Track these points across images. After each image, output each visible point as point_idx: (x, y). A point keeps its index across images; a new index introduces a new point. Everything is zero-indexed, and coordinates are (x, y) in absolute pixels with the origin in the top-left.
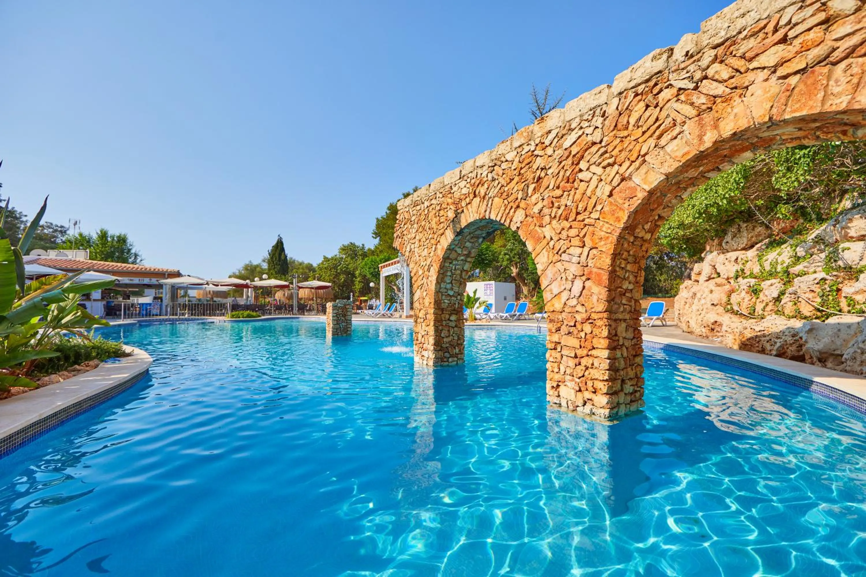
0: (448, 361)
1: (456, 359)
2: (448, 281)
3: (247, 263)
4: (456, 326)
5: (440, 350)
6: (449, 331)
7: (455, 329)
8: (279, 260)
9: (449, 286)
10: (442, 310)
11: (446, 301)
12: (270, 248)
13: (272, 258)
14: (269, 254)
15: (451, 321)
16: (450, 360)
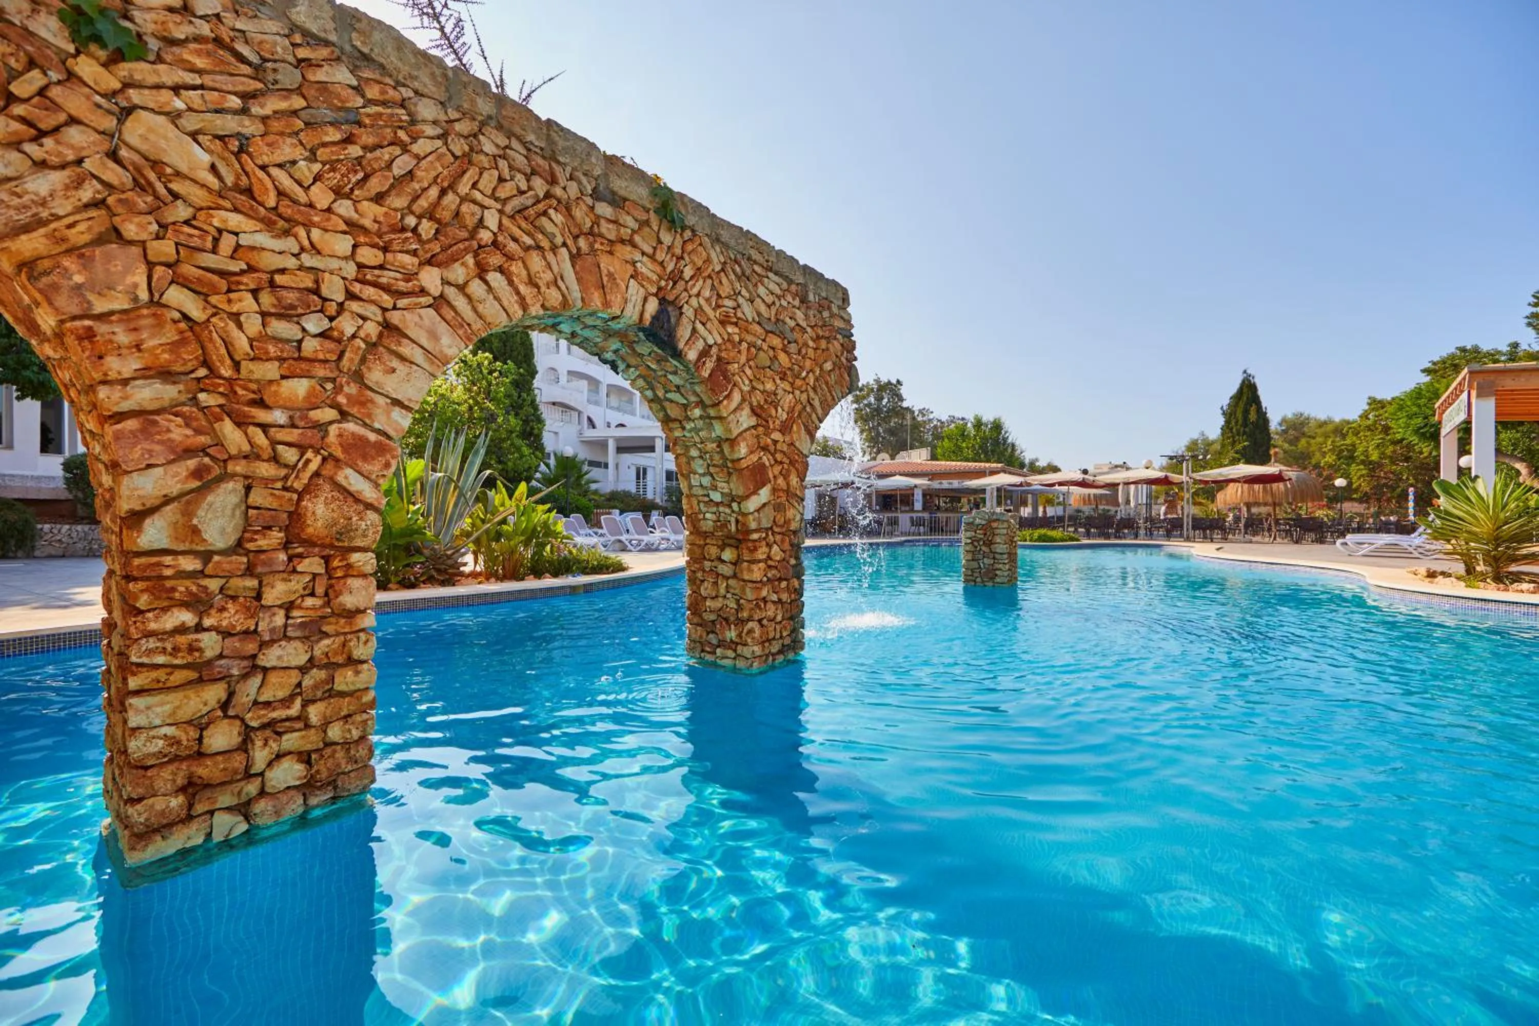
0: (714, 653)
1: (730, 653)
2: (701, 471)
3: (1195, 436)
4: (735, 576)
5: (698, 625)
6: (716, 583)
7: (732, 582)
8: (1245, 425)
9: (706, 481)
10: (705, 535)
11: (708, 516)
12: (1226, 401)
13: (1228, 422)
14: (1224, 414)
15: (723, 561)
16: (718, 651)
